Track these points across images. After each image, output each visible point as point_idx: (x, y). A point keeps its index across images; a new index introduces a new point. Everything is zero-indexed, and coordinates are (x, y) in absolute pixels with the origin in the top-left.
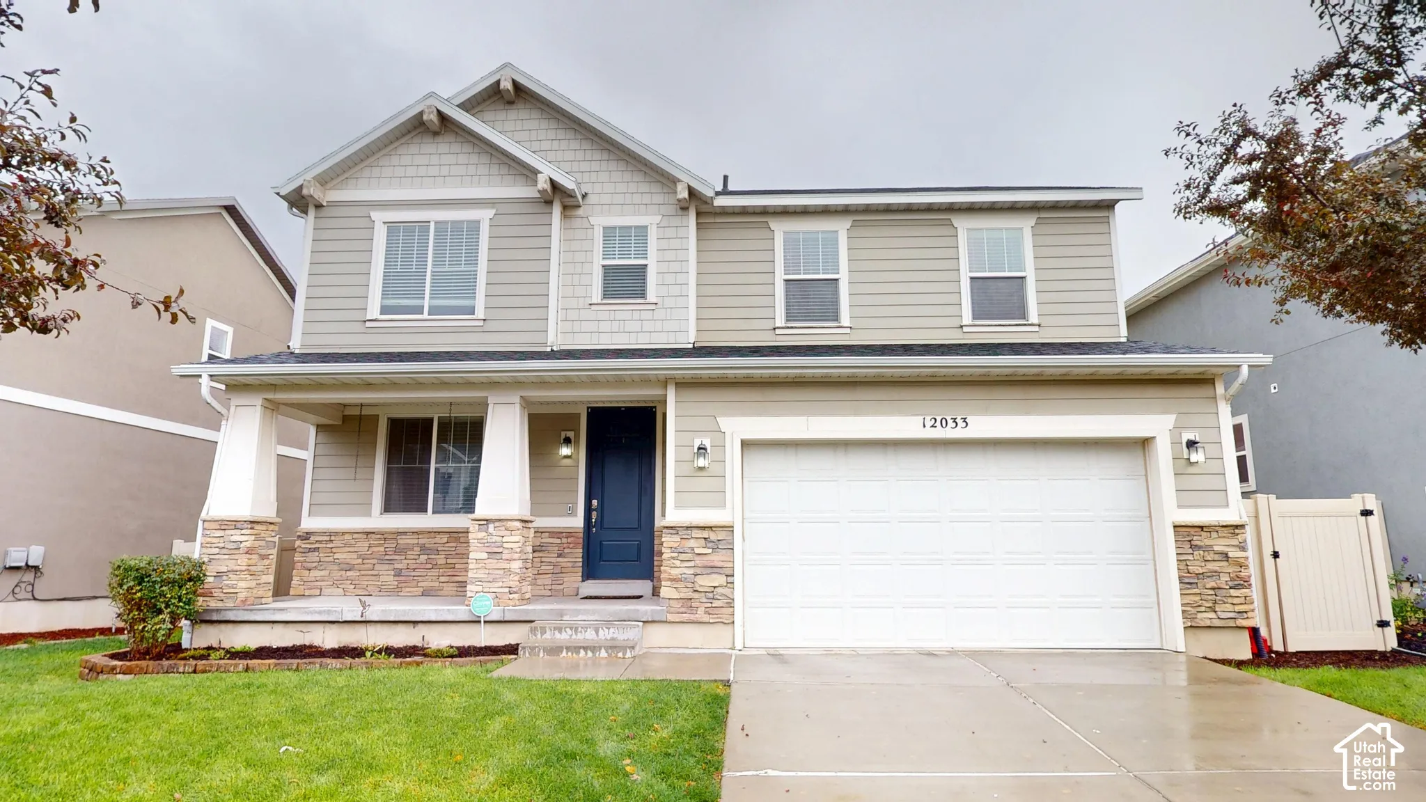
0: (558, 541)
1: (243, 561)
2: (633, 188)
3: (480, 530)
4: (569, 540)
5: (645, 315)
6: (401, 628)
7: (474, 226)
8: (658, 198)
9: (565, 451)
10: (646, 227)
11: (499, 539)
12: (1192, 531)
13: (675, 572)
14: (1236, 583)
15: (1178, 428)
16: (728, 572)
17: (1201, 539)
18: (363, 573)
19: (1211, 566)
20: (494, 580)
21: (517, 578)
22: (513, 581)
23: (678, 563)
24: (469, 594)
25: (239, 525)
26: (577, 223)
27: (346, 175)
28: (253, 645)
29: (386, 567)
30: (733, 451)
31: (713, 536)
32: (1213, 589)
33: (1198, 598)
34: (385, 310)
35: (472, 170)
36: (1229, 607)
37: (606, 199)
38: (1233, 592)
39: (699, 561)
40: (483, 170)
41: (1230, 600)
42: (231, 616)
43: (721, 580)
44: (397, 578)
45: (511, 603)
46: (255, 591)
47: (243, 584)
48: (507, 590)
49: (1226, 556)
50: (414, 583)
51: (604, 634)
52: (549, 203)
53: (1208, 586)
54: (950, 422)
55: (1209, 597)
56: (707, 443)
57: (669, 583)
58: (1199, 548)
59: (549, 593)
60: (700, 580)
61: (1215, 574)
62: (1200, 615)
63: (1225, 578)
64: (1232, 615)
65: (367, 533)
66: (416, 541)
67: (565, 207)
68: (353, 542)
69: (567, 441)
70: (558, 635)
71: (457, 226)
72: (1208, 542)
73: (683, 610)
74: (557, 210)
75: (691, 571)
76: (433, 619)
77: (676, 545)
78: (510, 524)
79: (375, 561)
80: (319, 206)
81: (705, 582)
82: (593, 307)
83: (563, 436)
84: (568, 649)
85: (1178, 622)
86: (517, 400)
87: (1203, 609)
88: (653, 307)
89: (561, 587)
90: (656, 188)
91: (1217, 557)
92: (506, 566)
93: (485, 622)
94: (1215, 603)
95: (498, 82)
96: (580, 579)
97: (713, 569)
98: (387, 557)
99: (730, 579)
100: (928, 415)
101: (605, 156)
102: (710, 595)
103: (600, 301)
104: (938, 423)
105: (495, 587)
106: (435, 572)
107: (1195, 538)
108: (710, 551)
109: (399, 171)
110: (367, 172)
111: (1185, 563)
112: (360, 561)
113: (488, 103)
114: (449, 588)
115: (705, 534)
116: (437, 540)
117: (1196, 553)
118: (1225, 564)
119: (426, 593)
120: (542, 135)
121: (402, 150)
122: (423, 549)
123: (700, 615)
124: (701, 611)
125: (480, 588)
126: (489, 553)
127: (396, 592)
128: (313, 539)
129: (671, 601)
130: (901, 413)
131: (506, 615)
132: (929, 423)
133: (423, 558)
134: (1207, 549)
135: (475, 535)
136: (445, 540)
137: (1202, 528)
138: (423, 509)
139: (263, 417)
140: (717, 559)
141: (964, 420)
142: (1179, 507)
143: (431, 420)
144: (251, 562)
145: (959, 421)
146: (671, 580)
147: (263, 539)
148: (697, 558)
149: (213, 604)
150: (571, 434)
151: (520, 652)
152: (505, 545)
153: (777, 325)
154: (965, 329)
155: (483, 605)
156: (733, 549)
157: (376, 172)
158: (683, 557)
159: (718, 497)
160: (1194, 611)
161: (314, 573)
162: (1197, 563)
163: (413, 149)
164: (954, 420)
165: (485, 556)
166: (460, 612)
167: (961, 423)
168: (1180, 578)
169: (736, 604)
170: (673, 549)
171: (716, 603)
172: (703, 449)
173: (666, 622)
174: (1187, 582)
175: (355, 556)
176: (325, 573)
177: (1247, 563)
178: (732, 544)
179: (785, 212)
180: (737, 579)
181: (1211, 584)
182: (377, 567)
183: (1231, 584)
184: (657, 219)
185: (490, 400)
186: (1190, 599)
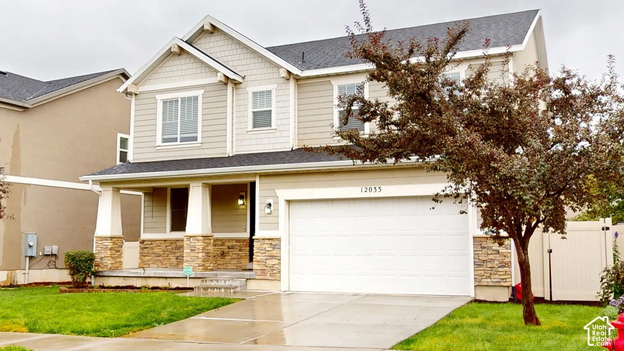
0: (239, 244)
1: (109, 253)
2: (265, 71)
3: (188, 240)
4: (244, 243)
5: (271, 135)
6: (161, 280)
7: (196, 98)
9: (240, 202)
10: (271, 91)
11: (194, 244)
12: (482, 240)
13: (258, 258)
14: (502, 265)
16: (279, 258)
17: (487, 244)
18: (165, 258)
19: (491, 257)
20: (193, 261)
21: (201, 260)
22: (200, 261)
23: (259, 254)
24: (184, 267)
25: (107, 239)
26: (241, 91)
27: (146, 78)
28: (113, 285)
29: (173, 255)
30: (282, 205)
31: (274, 243)
32: (490, 268)
33: (482, 272)
34: (165, 141)
35: (195, 71)
36: (498, 276)
37: (253, 78)
38: (500, 269)
39: (267, 254)
40: (199, 71)
41: (498, 273)
42: (106, 274)
43: (276, 262)
45: (199, 270)
46: (115, 265)
47: (109, 262)
48: (197, 265)
49: (498, 252)
51: (228, 283)
52: (226, 84)
53: (488, 266)
54: (373, 189)
55: (488, 272)
56: (271, 202)
57: (256, 263)
58: (484, 248)
59: (236, 268)
60: (268, 262)
61: (492, 260)
62: (483, 280)
63: (497, 262)
64: (499, 280)
65: (165, 241)
67: (234, 85)
68: (160, 244)
69: (242, 198)
70: (210, 283)
71: (189, 99)
72: (490, 245)
73: (261, 274)
74: (230, 86)
75: (265, 258)
76: (172, 276)
77: (259, 247)
78: (198, 238)
79: (168, 253)
80: (136, 94)
82: (249, 133)
84: (211, 288)
85: (472, 283)
86: (200, 184)
87: (485, 277)
88: (274, 131)
89: (241, 265)
91: (494, 252)
92: (196, 255)
93: (190, 278)
94: (491, 274)
95: (204, 26)
96: (248, 261)
97: (272, 257)
98: (173, 251)
99: (279, 261)
100: (364, 186)
102: (272, 268)
103: (251, 130)
104: (368, 190)
105: (193, 264)
107: (483, 243)
108: (272, 249)
110: (153, 77)
111: (478, 255)
112: (163, 253)
115: (270, 242)
117: (483, 250)
118: (498, 255)
121: (167, 64)
124: (268, 275)
125: (188, 264)
126: (191, 250)
127: (177, 266)
128: (145, 243)
129: (257, 271)
130: (352, 185)
131: (197, 274)
132: (364, 190)
134: (489, 248)
135: (186, 243)
137: (487, 238)
139: (113, 195)
140: (274, 253)
141: (380, 188)
142: (478, 228)
144: (112, 253)
145: (377, 188)
146: (256, 261)
147: (117, 244)
148: (267, 252)
149: (100, 269)
150: (243, 194)
151: (195, 289)
152: (196, 247)
153: (333, 135)
155: (188, 271)
156: (280, 248)
157: (157, 76)
158: (261, 252)
159: (275, 225)
160: (480, 278)
161: (147, 258)
162: (483, 255)
163: (171, 63)
164: (375, 188)
165: (190, 251)
166: (180, 274)
167: (378, 190)
168: (474, 262)
169: (282, 272)
170: (258, 249)
171: (274, 272)
172: (270, 205)
173: (255, 279)
174: (478, 264)
175: (161, 250)
176: (150, 258)
177: (509, 255)
178: (280, 246)
179: (338, 75)
180: (282, 261)
181: (490, 265)
182: (169, 255)
183: (499, 265)
184: (275, 86)
185: (191, 186)
186: (479, 272)
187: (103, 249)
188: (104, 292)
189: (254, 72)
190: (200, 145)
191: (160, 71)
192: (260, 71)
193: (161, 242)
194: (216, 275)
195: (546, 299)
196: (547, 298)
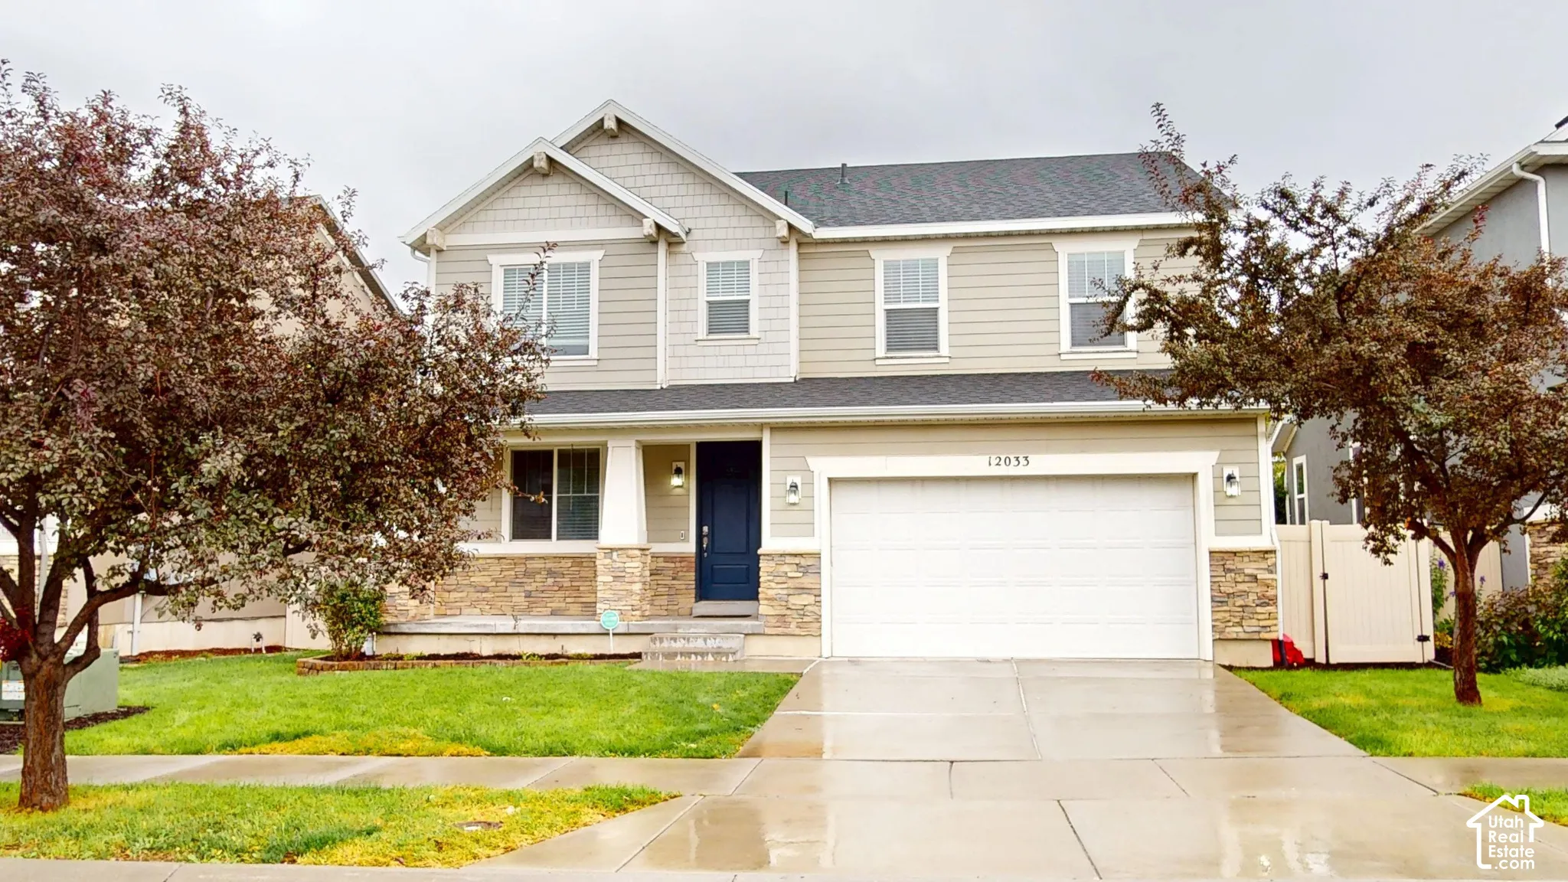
0: (673, 565)
2: (734, 222)
3: (606, 557)
4: (683, 564)
5: (749, 350)
6: (543, 639)
7: (585, 267)
8: (760, 232)
9: (676, 481)
10: (748, 262)
11: (621, 565)
12: (1226, 556)
13: (771, 593)
14: (1263, 601)
15: (1220, 464)
16: (816, 592)
17: (1234, 563)
18: (497, 594)
19: (1242, 587)
20: (619, 600)
21: (638, 598)
22: (635, 600)
23: (773, 585)
24: (598, 611)
26: (680, 259)
27: (466, 220)
28: (424, 653)
29: (518, 589)
30: (821, 488)
31: (803, 562)
32: (1242, 606)
33: (1227, 615)
35: (581, 211)
36: (1255, 622)
37: (709, 234)
38: (1259, 609)
39: (791, 584)
40: (591, 210)
41: (1256, 616)
42: (405, 629)
43: (811, 599)
44: (527, 599)
45: (634, 618)
46: (420, 609)
48: (629, 608)
49: (1255, 578)
50: (544, 604)
51: (712, 644)
52: (655, 243)
53: (1237, 604)
54: (1013, 459)
55: (1238, 614)
56: (798, 481)
57: (766, 602)
58: (1230, 571)
59: (665, 613)
60: (792, 600)
61: (1245, 593)
62: (1228, 630)
63: (1252, 597)
64: (1257, 629)
65: (500, 558)
66: (543, 566)
67: (670, 244)
68: (486, 566)
69: (678, 472)
70: (673, 644)
71: (568, 267)
72: (1240, 566)
73: (778, 624)
74: (662, 248)
75: (785, 592)
76: (571, 631)
77: (771, 570)
78: (630, 552)
79: (507, 584)
80: (439, 251)
81: (798, 601)
82: (699, 343)
83: (674, 468)
84: (682, 654)
85: (1208, 636)
86: (633, 444)
87: (1231, 624)
88: (756, 342)
89: (676, 607)
90: (757, 221)
91: (1247, 579)
92: (628, 587)
93: (614, 634)
94: (1242, 618)
95: (602, 120)
96: (693, 600)
97: (802, 590)
98: (518, 580)
99: (818, 599)
100: (994, 454)
101: (707, 190)
102: (801, 612)
103: (705, 337)
104: (1002, 462)
105: (620, 605)
106: (561, 594)
107: (1228, 562)
108: (801, 574)
109: (513, 215)
110: (482, 216)
111: (1218, 584)
112: (494, 584)
113: (593, 137)
114: (575, 609)
115: (797, 560)
116: (562, 565)
117: (1228, 575)
118: (1254, 584)
119: (554, 613)
120: (645, 169)
121: (513, 193)
122: (551, 573)
123: (793, 628)
124: (793, 625)
125: (607, 607)
126: (613, 577)
127: (528, 611)
129: (769, 618)
130: (969, 452)
131: (630, 627)
132: (994, 462)
133: (550, 581)
134: (1238, 572)
135: (601, 562)
136: (570, 565)
137: (1235, 553)
138: (548, 537)
140: (807, 581)
141: (1026, 458)
142: (1216, 534)
143: (551, 452)
145: (1021, 459)
146: (766, 599)
148: (790, 581)
149: (389, 619)
150: (681, 465)
151: (644, 657)
152: (627, 570)
153: (877, 356)
154: (1063, 357)
155: (610, 619)
156: (820, 573)
157: (488, 215)
158: (778, 579)
159: (808, 528)
160: (1223, 625)
161: (454, 595)
162: (1227, 584)
163: (524, 191)
164: (1017, 458)
165: (611, 579)
166: (591, 626)
167: (1023, 461)
168: (1212, 597)
169: (824, 619)
170: (770, 574)
171: (806, 619)
172: (794, 487)
173: (764, 635)
174: (1219, 600)
175: (489, 579)
176: (464, 594)
177: (1274, 584)
178: (820, 568)
179: (885, 241)
180: (823, 598)
181: (1239, 602)
182: (509, 589)
183: (1258, 602)
184: (758, 253)
185: (610, 445)
186: (1219, 616)
188: (435, 666)
189: (711, 223)
190: (595, 363)
191: (498, 205)
192: (724, 222)
193: (489, 561)
194: (676, 628)
195: (1317, 660)
196: (1321, 659)
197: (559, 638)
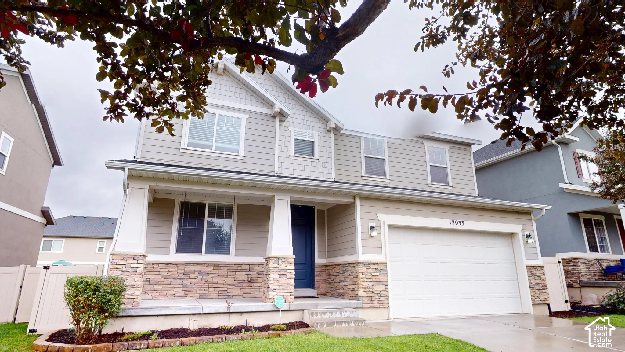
3: (274, 263)
5: (314, 164)
11: (285, 268)
12: (531, 268)
13: (365, 284)
14: (544, 287)
15: (523, 230)
16: (386, 284)
17: (534, 271)
18: (164, 286)
19: (537, 281)
20: (283, 289)
21: (293, 287)
23: (365, 280)
24: (271, 296)
29: (179, 283)
30: (385, 229)
31: (379, 267)
32: (538, 290)
33: (535, 293)
34: (189, 144)
36: (543, 297)
38: (543, 291)
39: (374, 279)
41: (543, 294)
42: (132, 313)
43: (384, 287)
44: (184, 289)
45: (292, 301)
48: (289, 294)
49: (540, 278)
50: (194, 292)
51: (344, 315)
54: (458, 222)
55: (538, 293)
56: (374, 225)
58: (533, 274)
60: (375, 288)
61: (538, 284)
62: (536, 300)
63: (541, 285)
64: (543, 299)
65: (167, 264)
66: (195, 269)
68: (159, 268)
73: (369, 302)
75: (371, 284)
76: (254, 310)
77: (364, 271)
79: (172, 280)
81: (377, 288)
82: (291, 157)
85: (531, 303)
86: (289, 199)
87: (536, 297)
88: (317, 161)
91: (538, 278)
92: (288, 281)
94: (539, 295)
97: (380, 282)
98: (178, 277)
99: (387, 287)
100: (452, 219)
102: (379, 295)
103: (294, 155)
104: (455, 223)
105: (283, 293)
106: (206, 286)
107: (532, 271)
108: (378, 274)
111: (530, 280)
112: (163, 279)
114: (214, 294)
115: (376, 266)
116: (208, 268)
117: (533, 276)
118: (540, 280)
119: (201, 297)
122: (200, 273)
123: (376, 304)
124: (376, 302)
126: (280, 275)
127: (184, 296)
129: (363, 298)
130: (441, 217)
131: (291, 306)
132: (452, 222)
133: (200, 278)
134: (535, 275)
135: (273, 266)
136: (212, 268)
137: (533, 267)
138: (200, 252)
140: (381, 278)
141: (463, 222)
142: (527, 259)
143: (205, 205)
145: (461, 222)
146: (363, 288)
148: (372, 278)
152: (288, 271)
153: (362, 175)
154: (430, 185)
155: (280, 302)
156: (387, 273)
158: (368, 277)
159: (379, 249)
160: (534, 298)
162: (533, 280)
165: (278, 276)
166: (267, 306)
167: (462, 224)
168: (529, 285)
169: (390, 298)
170: (363, 274)
171: (382, 298)
172: (372, 228)
173: (362, 308)
174: (532, 287)
175: (159, 276)
177: (546, 280)
178: (387, 271)
180: (390, 287)
181: (537, 288)
182: (173, 283)
183: (542, 288)
185: (276, 197)
186: (532, 294)
187: (126, 273)
193: (160, 265)
194: (317, 305)
197: (245, 314)
